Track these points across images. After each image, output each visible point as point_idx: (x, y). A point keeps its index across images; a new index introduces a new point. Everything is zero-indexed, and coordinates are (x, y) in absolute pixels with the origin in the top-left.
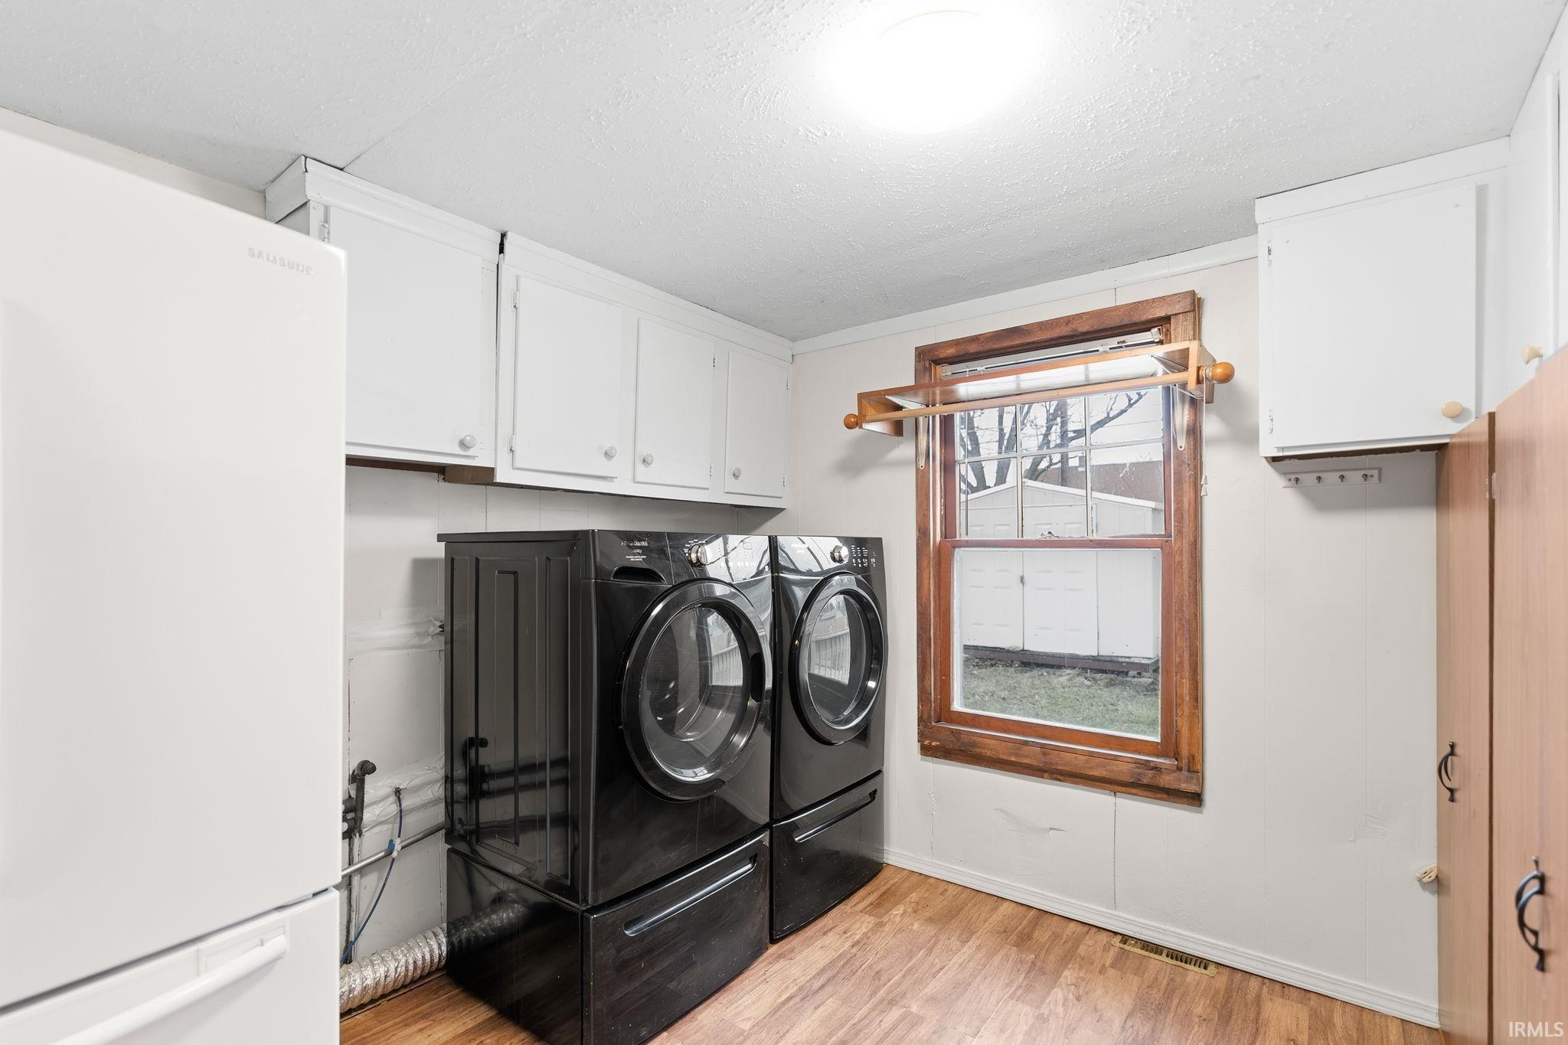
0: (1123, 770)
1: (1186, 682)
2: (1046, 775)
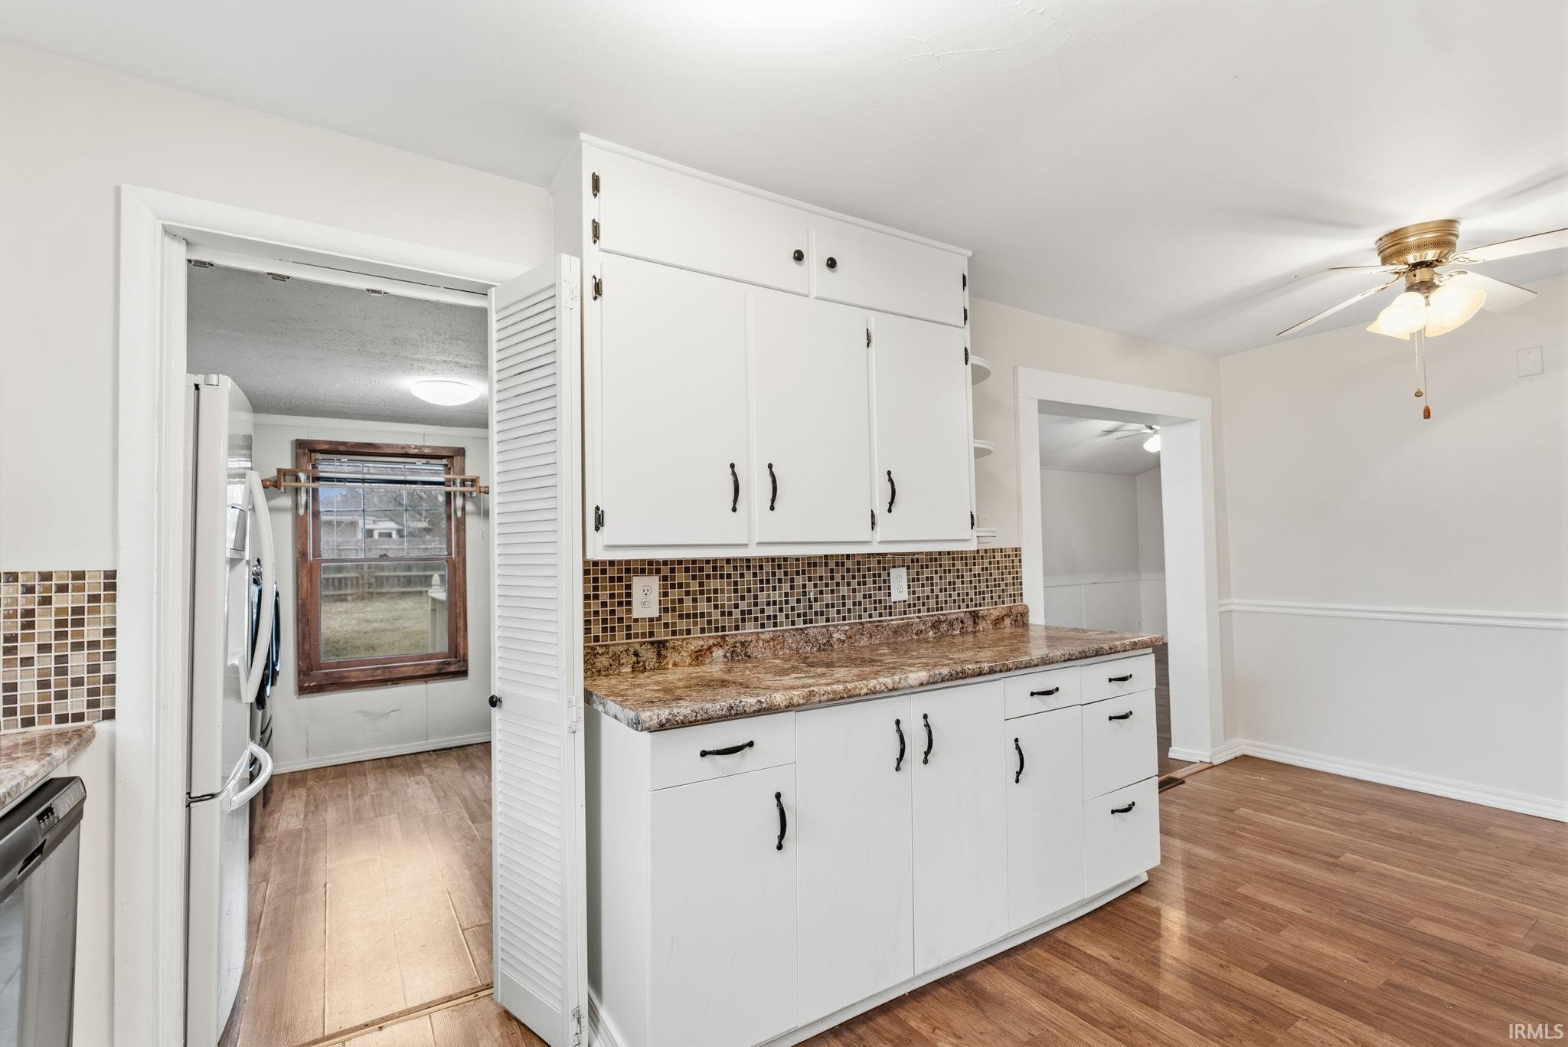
0: (432, 670)
1: (462, 621)
2: (389, 683)
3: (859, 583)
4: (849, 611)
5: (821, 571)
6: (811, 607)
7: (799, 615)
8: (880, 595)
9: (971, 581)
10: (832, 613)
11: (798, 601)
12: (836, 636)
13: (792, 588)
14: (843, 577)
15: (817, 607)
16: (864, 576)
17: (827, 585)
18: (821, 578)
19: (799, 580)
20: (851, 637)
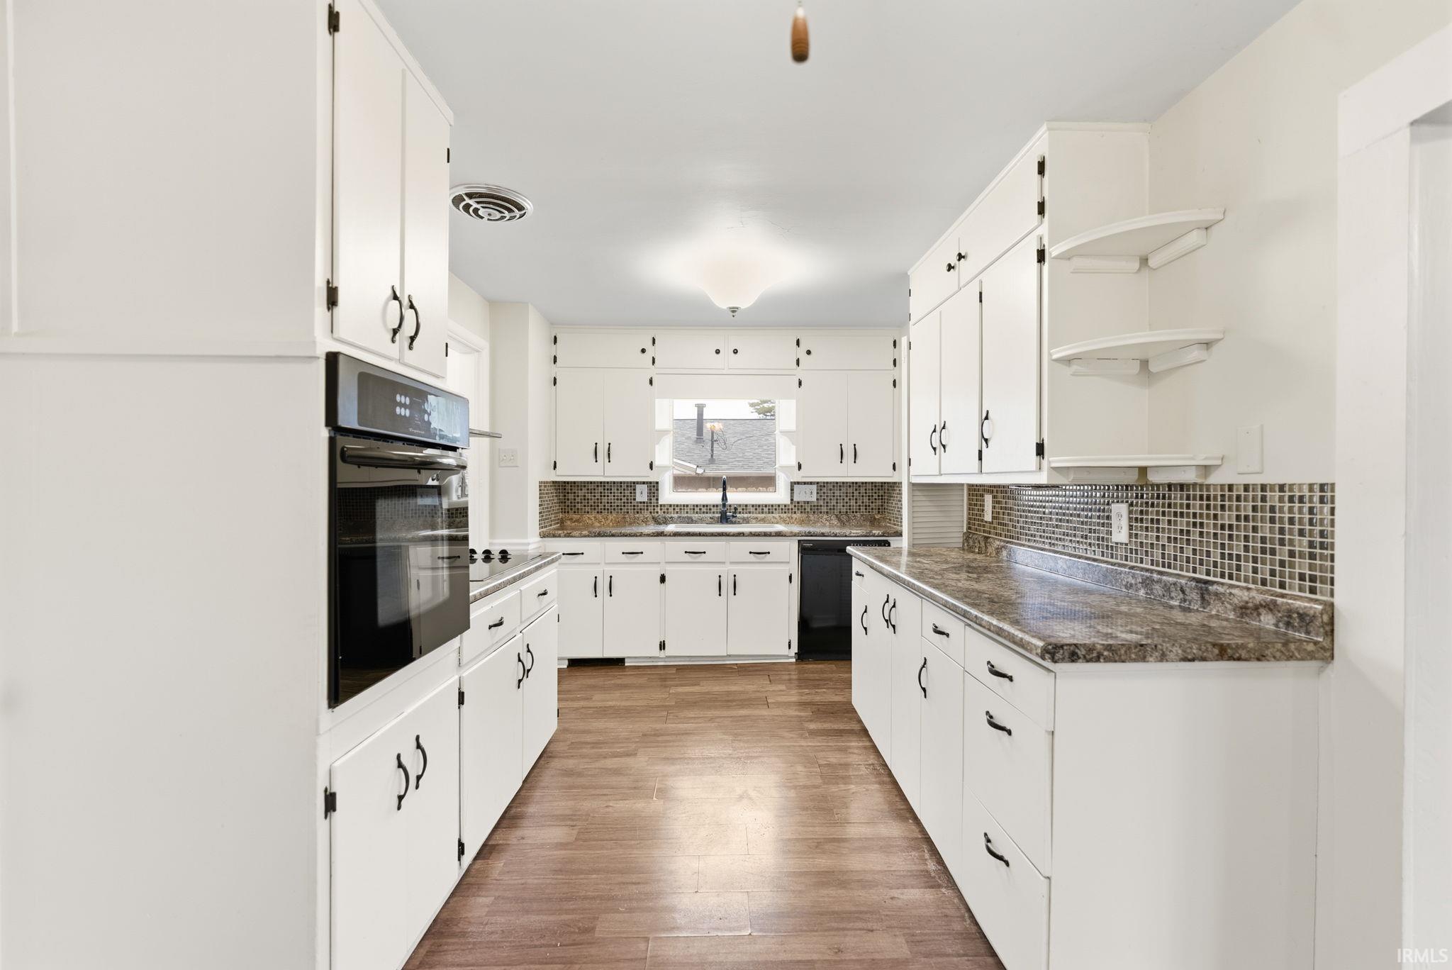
4: (1078, 543)
6: (1054, 532)
7: (1047, 538)
9: (1215, 534)
10: (1067, 541)
11: (1047, 525)
13: (1044, 513)
15: (1058, 533)
16: (1091, 510)
17: (1064, 514)
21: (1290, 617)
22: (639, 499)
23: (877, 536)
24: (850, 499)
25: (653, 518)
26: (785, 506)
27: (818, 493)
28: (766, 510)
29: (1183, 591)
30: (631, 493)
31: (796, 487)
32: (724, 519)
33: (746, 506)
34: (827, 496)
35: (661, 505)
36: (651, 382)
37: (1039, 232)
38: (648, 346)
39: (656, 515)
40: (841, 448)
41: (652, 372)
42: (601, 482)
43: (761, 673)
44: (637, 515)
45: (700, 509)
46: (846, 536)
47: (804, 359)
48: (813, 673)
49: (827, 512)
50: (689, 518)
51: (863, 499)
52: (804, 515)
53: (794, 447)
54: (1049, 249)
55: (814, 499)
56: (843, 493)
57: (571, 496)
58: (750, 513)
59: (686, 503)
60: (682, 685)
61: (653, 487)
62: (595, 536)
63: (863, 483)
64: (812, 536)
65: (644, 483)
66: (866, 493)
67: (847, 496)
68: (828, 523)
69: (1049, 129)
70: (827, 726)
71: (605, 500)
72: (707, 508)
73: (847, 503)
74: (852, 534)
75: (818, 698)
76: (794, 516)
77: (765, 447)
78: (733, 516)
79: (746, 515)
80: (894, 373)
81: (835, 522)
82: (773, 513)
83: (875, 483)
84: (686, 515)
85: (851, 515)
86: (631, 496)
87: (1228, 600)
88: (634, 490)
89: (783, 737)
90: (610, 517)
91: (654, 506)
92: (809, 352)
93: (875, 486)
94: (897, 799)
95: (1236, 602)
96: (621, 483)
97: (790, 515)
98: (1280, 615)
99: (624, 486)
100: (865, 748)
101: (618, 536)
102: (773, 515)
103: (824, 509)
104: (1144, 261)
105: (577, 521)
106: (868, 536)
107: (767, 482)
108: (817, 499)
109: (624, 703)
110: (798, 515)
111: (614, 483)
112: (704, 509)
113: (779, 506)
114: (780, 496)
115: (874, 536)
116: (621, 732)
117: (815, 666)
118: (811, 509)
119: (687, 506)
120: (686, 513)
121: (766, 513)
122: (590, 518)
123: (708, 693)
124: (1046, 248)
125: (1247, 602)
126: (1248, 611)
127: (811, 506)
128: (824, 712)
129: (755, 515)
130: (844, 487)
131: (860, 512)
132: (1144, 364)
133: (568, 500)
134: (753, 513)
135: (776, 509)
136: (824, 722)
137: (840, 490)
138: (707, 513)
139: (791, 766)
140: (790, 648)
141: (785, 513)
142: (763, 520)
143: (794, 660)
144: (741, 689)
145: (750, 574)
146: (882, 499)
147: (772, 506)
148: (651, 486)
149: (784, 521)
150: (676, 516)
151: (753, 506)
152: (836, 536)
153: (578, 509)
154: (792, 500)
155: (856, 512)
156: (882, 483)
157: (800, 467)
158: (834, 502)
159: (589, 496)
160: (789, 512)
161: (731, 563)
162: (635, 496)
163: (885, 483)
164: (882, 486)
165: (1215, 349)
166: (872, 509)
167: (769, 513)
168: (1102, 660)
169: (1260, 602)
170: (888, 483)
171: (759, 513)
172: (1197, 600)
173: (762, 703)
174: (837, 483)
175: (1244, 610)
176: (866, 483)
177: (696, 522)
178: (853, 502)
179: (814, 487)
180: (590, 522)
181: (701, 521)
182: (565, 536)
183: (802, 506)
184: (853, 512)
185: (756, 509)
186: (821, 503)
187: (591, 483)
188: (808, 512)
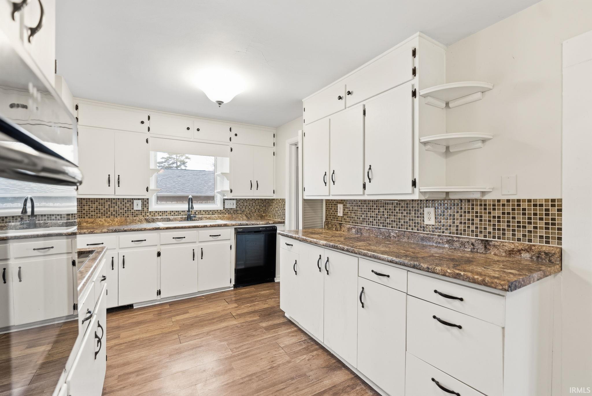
3: (407, 213)
4: (402, 225)
5: (390, 206)
6: (385, 220)
7: (381, 223)
8: (418, 220)
9: (489, 220)
10: (394, 224)
11: (381, 217)
12: (392, 234)
13: (379, 212)
14: (399, 210)
15: (388, 221)
16: (410, 210)
17: (392, 212)
18: (390, 209)
19: (382, 210)
20: (398, 236)
21: (540, 254)
22: (135, 208)
23: (271, 224)
24: (251, 207)
25: (145, 219)
26: (221, 211)
27: (236, 204)
28: (211, 213)
29: (473, 244)
30: (130, 205)
31: (226, 201)
32: (189, 218)
33: (200, 211)
34: (241, 206)
35: (150, 212)
36: (147, 141)
37: (412, 82)
38: (145, 120)
39: (147, 218)
40: (251, 183)
41: (148, 135)
42: (109, 199)
43: (220, 299)
44: (135, 218)
45: (174, 213)
46: (257, 225)
47: (233, 137)
48: (246, 294)
49: (241, 213)
50: (168, 218)
51: (257, 207)
52: (230, 215)
53: (229, 181)
54: (419, 90)
55: (235, 207)
56: (248, 204)
57: (86, 208)
58: (202, 215)
59: (166, 210)
60: (178, 315)
61: (145, 202)
62: (112, 232)
63: (257, 199)
64: (242, 225)
65: (139, 199)
66: (258, 204)
67: (250, 205)
68: (241, 219)
69: (419, 36)
70: (270, 323)
71: (112, 209)
72: (178, 212)
73: (250, 209)
74: (260, 224)
75: (257, 308)
76: (225, 215)
77: (177, 182)
78: (194, 217)
79: (200, 216)
80: (274, 149)
81: (245, 218)
82: (214, 214)
83: (262, 199)
84: (166, 217)
85: (252, 214)
86: (130, 207)
87: (502, 248)
88: (133, 203)
89: (254, 336)
90: (116, 219)
91: (146, 212)
92: (236, 135)
93: (262, 201)
94: (329, 357)
95: (507, 248)
96: (123, 199)
97: (223, 215)
98: (533, 253)
99: (126, 201)
100: (296, 331)
101: (129, 231)
102: (214, 215)
103: (239, 212)
104: (447, 104)
105: (92, 223)
106: (267, 224)
107: (210, 199)
108: (236, 207)
109: (145, 335)
110: (227, 215)
111: (119, 199)
112: (176, 213)
113: (217, 211)
114: (218, 205)
115: (270, 224)
116: (153, 357)
117: (245, 290)
118: (233, 212)
119: (167, 212)
120: (166, 216)
121: (211, 215)
122: (102, 221)
123: (196, 317)
124: (417, 90)
125: (513, 249)
126: (514, 252)
127: (233, 210)
128: (265, 315)
129: (206, 216)
130: (248, 201)
131: (255, 213)
132: (448, 148)
133: (84, 210)
134: (204, 215)
135: (216, 213)
136: (268, 321)
137: (247, 202)
138: (178, 215)
139: (269, 353)
140: (231, 283)
141: (221, 214)
142: (210, 218)
143: (233, 288)
144: (214, 311)
145: (209, 246)
146: (265, 207)
147: (214, 211)
148: (143, 201)
149: (221, 219)
150: (160, 217)
151: (204, 211)
152: (253, 225)
153: (92, 215)
154: (224, 208)
155: (254, 213)
156: (265, 199)
157: (231, 191)
158: (244, 208)
159: (100, 207)
160: (222, 214)
161: (200, 242)
162: (133, 207)
163: (266, 199)
164: (265, 201)
165: (487, 143)
166: (261, 211)
167: (212, 214)
168: (522, 287)
169: (521, 248)
170: (268, 199)
171: (207, 215)
172: (482, 249)
173: (230, 317)
174: (245, 199)
175: (511, 252)
176: (258, 199)
177: (172, 221)
178: (252, 208)
179: (235, 201)
180: (101, 223)
181: (175, 220)
182: (89, 233)
183: (229, 211)
184: (253, 213)
185: (206, 213)
186: (238, 209)
187: (102, 199)
188: (232, 214)
